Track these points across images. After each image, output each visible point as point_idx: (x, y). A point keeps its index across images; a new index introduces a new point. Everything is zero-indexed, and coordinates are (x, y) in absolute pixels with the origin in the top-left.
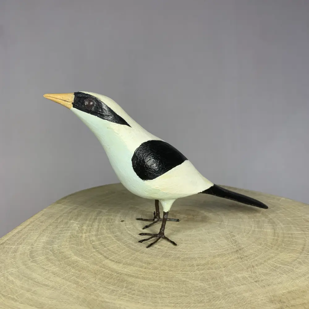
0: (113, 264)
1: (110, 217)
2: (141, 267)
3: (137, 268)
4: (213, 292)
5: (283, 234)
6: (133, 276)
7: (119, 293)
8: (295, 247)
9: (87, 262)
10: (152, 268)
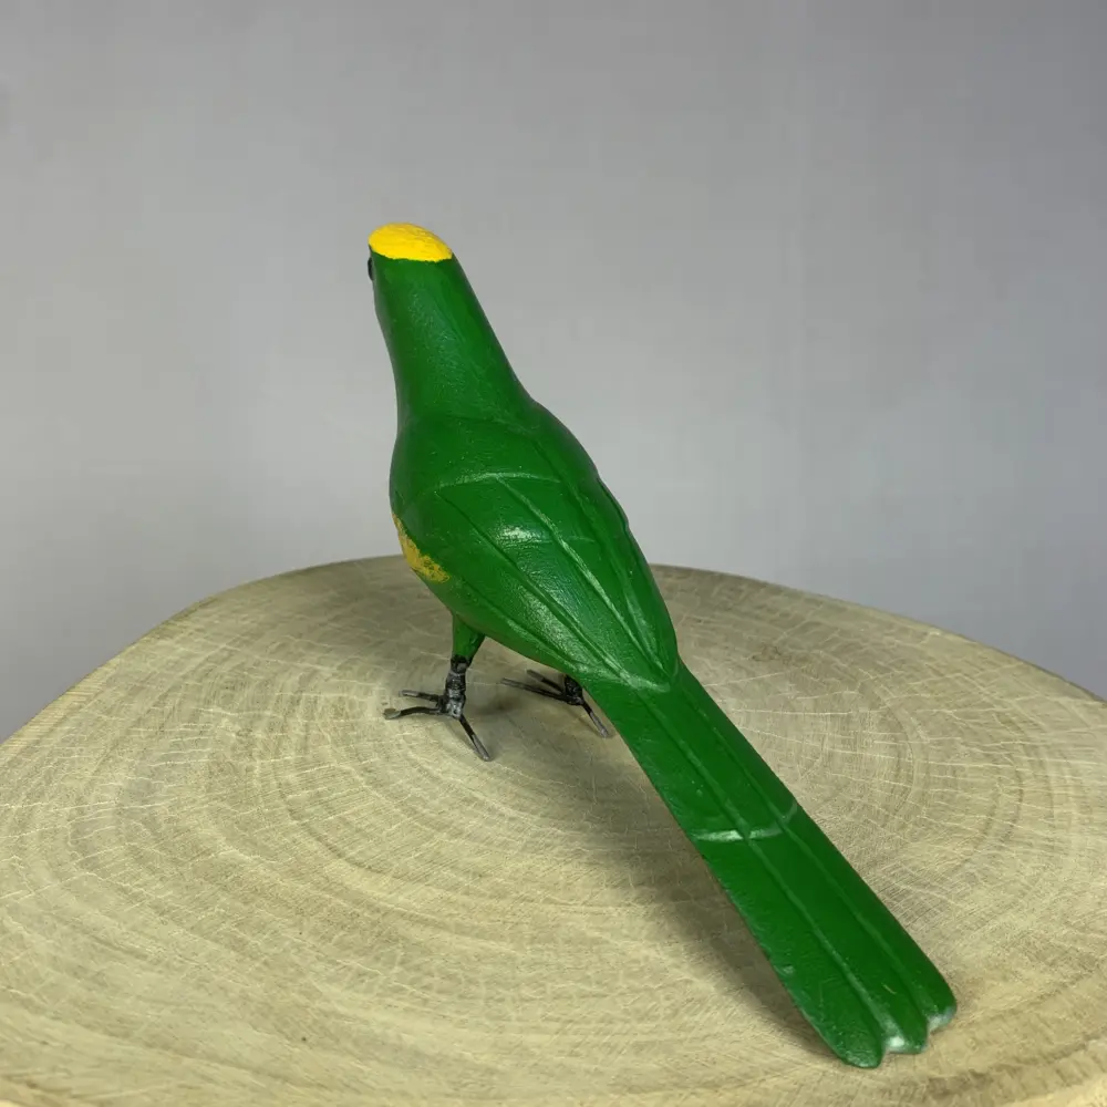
0: (359, 876)
1: (345, 695)
2: (454, 888)
3: (438, 893)
4: (687, 982)
5: (927, 769)
6: (426, 922)
7: (381, 982)
8: (959, 820)
9: (272, 868)
10: (488, 893)
